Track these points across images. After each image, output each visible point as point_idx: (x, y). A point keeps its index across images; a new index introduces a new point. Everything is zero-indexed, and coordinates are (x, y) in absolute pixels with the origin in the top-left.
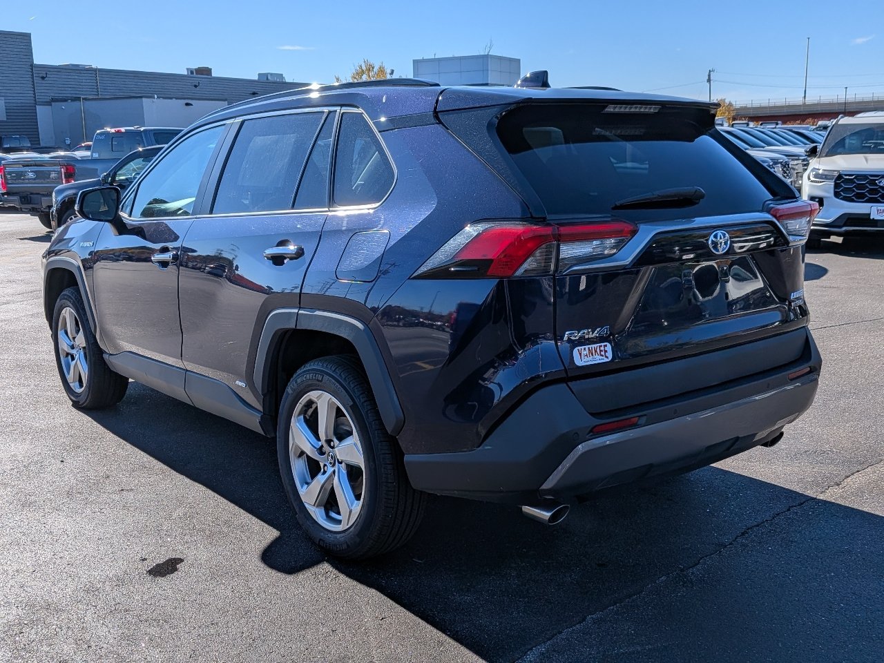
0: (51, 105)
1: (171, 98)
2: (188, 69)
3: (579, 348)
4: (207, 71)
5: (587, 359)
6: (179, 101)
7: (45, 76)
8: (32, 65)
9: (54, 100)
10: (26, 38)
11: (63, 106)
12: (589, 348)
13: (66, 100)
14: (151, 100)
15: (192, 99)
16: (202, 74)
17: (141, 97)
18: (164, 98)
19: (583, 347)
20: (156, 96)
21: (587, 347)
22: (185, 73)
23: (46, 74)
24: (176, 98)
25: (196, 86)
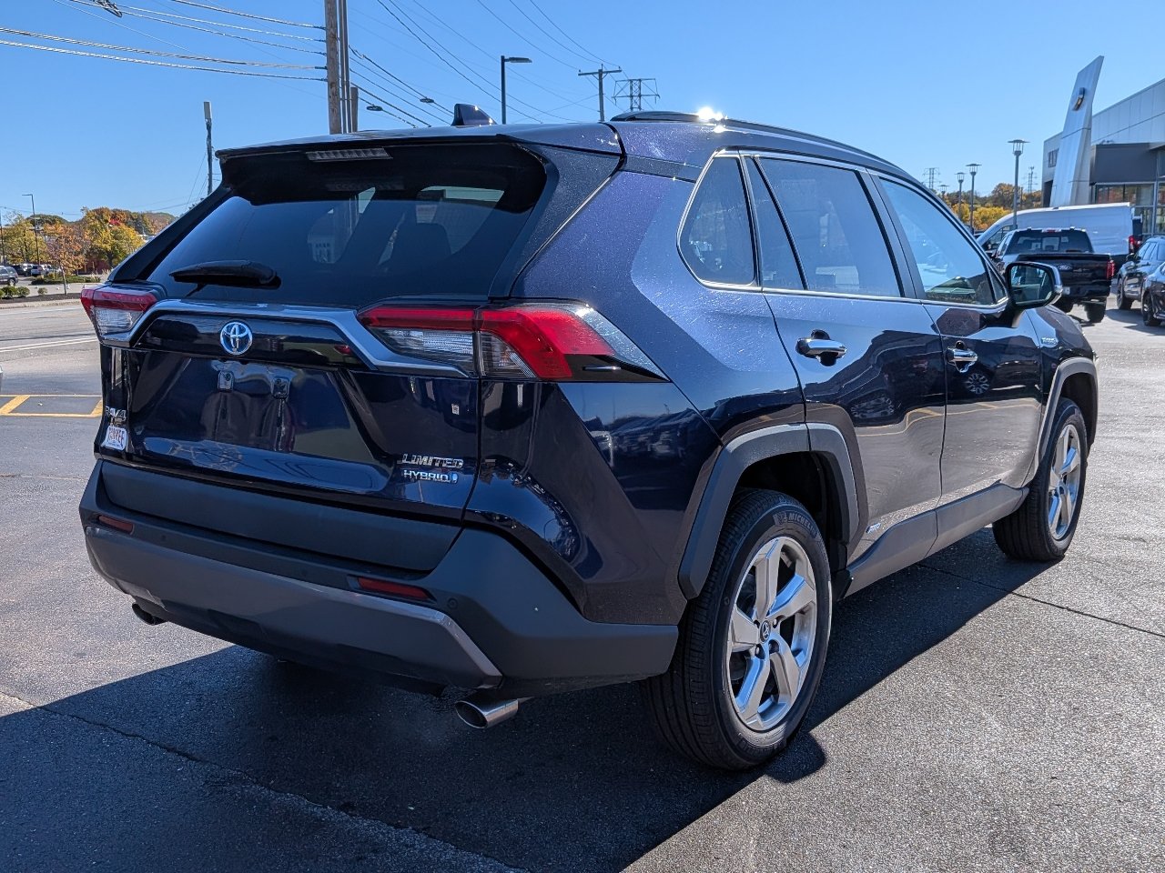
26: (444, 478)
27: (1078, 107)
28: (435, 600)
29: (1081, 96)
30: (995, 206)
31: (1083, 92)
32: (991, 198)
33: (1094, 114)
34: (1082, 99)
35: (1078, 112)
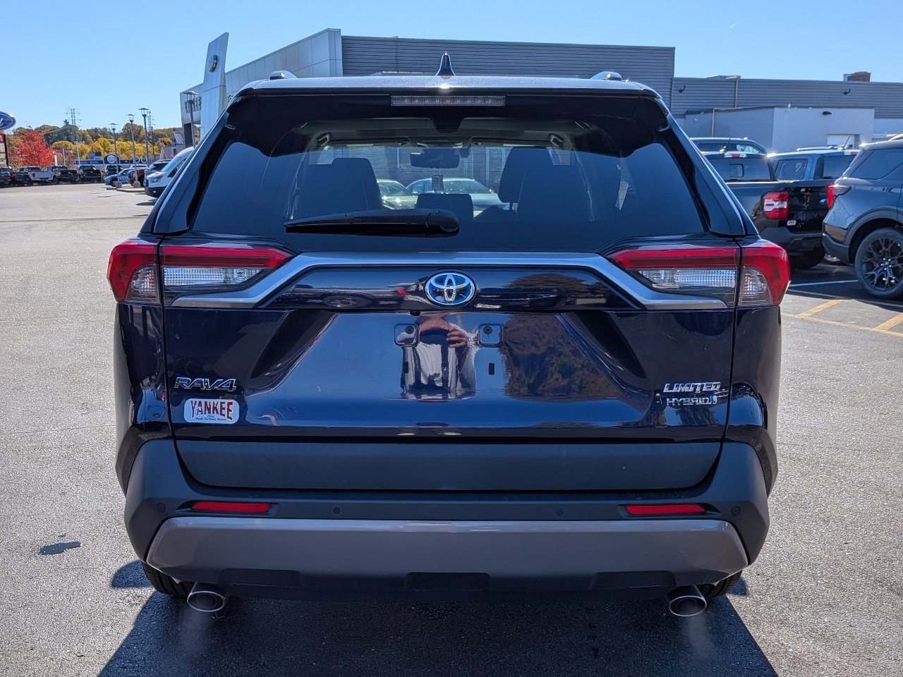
0: (685, 118)
1: (807, 107)
2: (845, 75)
3: (194, 400)
4: (865, 76)
5: (200, 415)
6: (816, 109)
7: (683, 88)
8: (672, 79)
9: (689, 113)
10: (670, 52)
11: (696, 118)
12: (206, 403)
13: (699, 113)
14: (784, 109)
15: (831, 107)
16: (859, 80)
17: (773, 107)
18: (799, 107)
19: (198, 400)
20: (789, 105)
21: (203, 401)
22: (841, 79)
23: (684, 87)
24: (814, 107)
25: (846, 93)
26: (706, 401)
27: (213, 69)
28: (719, 512)
29: (215, 62)
30: (126, 141)
31: (216, 58)
32: (122, 134)
33: (226, 72)
34: (216, 64)
35: (214, 73)
